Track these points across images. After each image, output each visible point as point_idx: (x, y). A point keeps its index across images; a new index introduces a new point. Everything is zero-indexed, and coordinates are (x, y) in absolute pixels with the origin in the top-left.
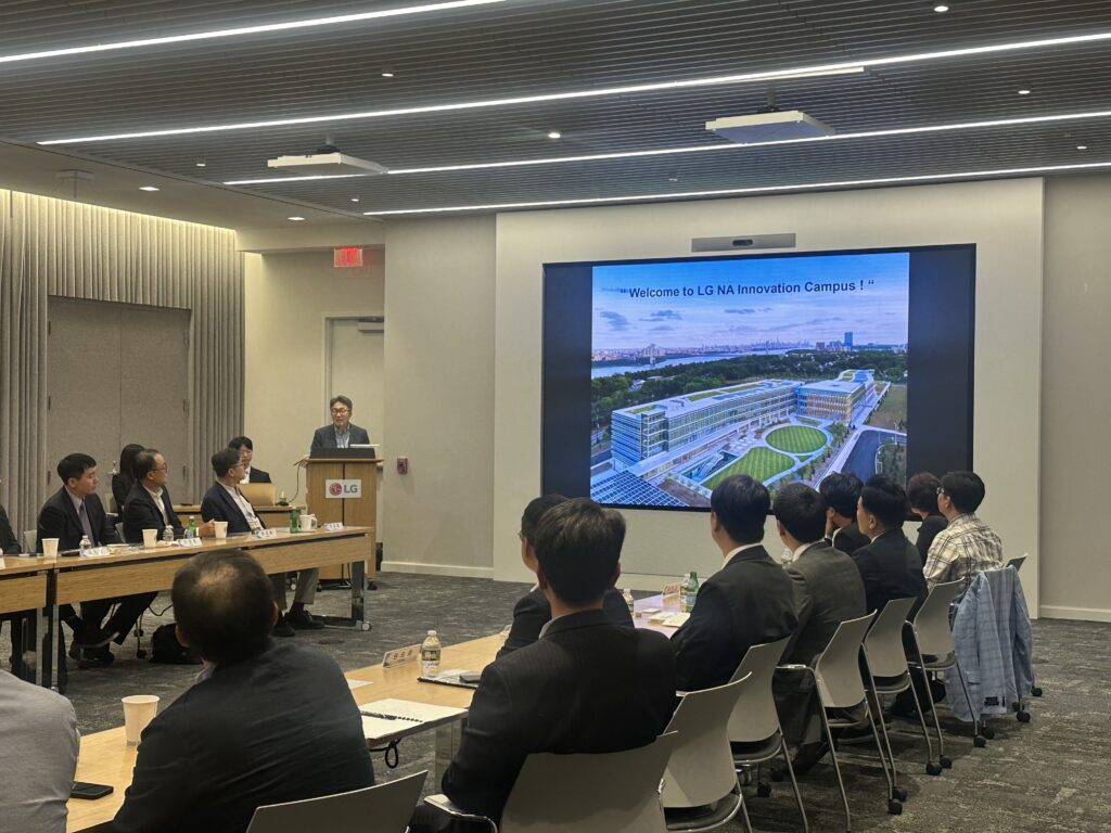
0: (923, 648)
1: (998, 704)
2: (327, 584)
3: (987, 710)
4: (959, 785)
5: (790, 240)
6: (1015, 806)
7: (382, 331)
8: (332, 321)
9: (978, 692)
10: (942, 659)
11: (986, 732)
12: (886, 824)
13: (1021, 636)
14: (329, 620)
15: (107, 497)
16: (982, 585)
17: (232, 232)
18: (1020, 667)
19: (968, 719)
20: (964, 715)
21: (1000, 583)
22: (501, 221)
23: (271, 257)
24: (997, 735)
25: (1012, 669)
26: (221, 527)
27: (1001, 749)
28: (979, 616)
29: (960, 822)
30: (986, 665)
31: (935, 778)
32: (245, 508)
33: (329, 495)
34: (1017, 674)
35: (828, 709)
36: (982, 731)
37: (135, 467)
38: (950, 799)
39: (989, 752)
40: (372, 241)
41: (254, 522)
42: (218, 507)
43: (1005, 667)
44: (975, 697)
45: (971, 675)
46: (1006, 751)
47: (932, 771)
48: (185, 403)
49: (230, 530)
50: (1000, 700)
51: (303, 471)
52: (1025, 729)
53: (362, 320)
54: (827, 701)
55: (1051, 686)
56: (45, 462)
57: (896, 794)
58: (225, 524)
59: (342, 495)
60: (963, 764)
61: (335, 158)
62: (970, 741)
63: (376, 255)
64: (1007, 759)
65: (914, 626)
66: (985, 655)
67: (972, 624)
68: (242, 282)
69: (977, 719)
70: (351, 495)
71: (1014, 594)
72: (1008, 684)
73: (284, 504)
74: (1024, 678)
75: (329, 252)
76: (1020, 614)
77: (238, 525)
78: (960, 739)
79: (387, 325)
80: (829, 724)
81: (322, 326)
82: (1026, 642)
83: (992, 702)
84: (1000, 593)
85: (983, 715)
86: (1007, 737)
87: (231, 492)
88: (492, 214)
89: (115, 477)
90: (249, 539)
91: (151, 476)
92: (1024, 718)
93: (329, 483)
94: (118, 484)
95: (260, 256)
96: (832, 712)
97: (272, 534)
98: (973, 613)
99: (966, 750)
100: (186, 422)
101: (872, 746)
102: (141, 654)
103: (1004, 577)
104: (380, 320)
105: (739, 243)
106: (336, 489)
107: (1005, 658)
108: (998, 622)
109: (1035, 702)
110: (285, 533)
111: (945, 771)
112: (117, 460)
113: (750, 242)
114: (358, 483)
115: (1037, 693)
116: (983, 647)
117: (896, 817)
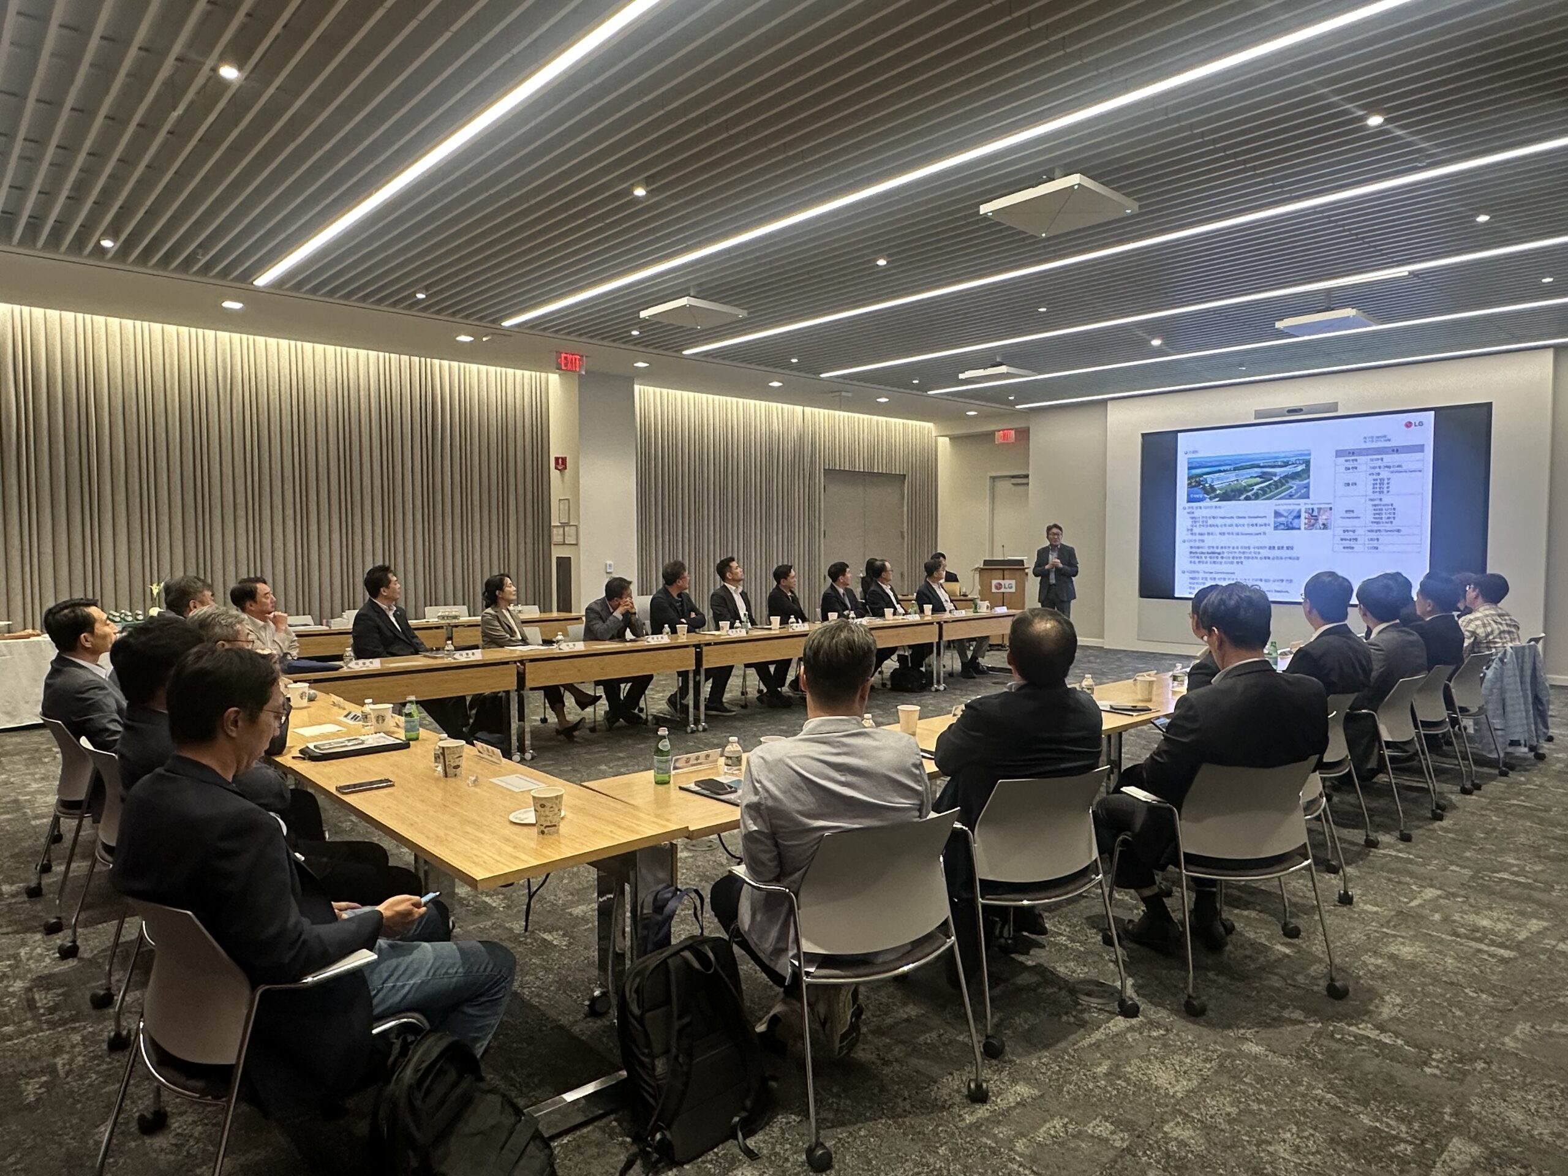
0: (1458, 702)
1: (1520, 745)
2: (992, 647)
3: (1510, 749)
4: (1490, 803)
5: (1334, 407)
6: (1542, 821)
7: (1028, 484)
8: (993, 478)
9: (1502, 736)
10: (1474, 710)
11: (1508, 767)
12: (1430, 827)
13: (1540, 696)
14: (993, 669)
15: (858, 591)
16: (1508, 656)
17: (931, 425)
18: (1539, 720)
19: (1494, 756)
20: (1490, 752)
21: (1523, 655)
22: (1110, 404)
23: (953, 439)
24: (1518, 768)
25: (1532, 720)
26: (928, 608)
27: (1523, 779)
28: (1506, 680)
29: (1494, 830)
30: (1511, 715)
31: (1468, 797)
32: (943, 596)
33: (994, 590)
34: (1536, 724)
35: (1386, 742)
36: (1505, 764)
37: (875, 571)
38: (1484, 813)
39: (1512, 780)
40: (1021, 424)
41: (949, 606)
42: (926, 597)
43: (1527, 718)
44: (1501, 740)
45: (1497, 723)
46: (1528, 780)
47: (1465, 791)
48: (902, 533)
49: (934, 611)
50: (1522, 742)
51: (977, 576)
52: (1541, 765)
53: (1013, 477)
54: (1386, 736)
55: (1561, 734)
56: (822, 570)
57: (1438, 806)
58: (931, 606)
59: (1003, 590)
60: (1490, 788)
61: (1003, 369)
62: (1496, 772)
63: (1023, 434)
64: (1529, 786)
65: (1451, 685)
66: (1509, 709)
67: (1498, 685)
68: (936, 455)
69: (1502, 755)
70: (1009, 590)
71: (1534, 663)
72: (1530, 730)
73: (965, 595)
74: (1541, 726)
75: (993, 433)
76: (1540, 680)
77: (939, 608)
78: (1486, 770)
79: (1031, 480)
80: (1387, 753)
81: (988, 482)
82: (1544, 699)
83: (1515, 743)
84: (1523, 662)
85: (1507, 754)
86: (1527, 770)
87: (935, 587)
88: (1105, 401)
89: (863, 578)
90: (947, 616)
91: (884, 575)
92: (1540, 757)
93: (994, 582)
94: (865, 582)
95: (947, 439)
96: (1389, 744)
97: (962, 614)
98: (1499, 677)
99: (1492, 778)
100: (902, 544)
101: (1419, 772)
102: (884, 685)
103: (1527, 651)
104: (1027, 476)
105: (1292, 411)
106: (999, 586)
107: (1527, 711)
108: (1522, 683)
109: (1547, 745)
110: (970, 613)
111: (1475, 792)
112: (863, 568)
113: (1301, 410)
114: (1013, 582)
115: (1550, 739)
116: (1509, 702)
117: (1439, 823)
